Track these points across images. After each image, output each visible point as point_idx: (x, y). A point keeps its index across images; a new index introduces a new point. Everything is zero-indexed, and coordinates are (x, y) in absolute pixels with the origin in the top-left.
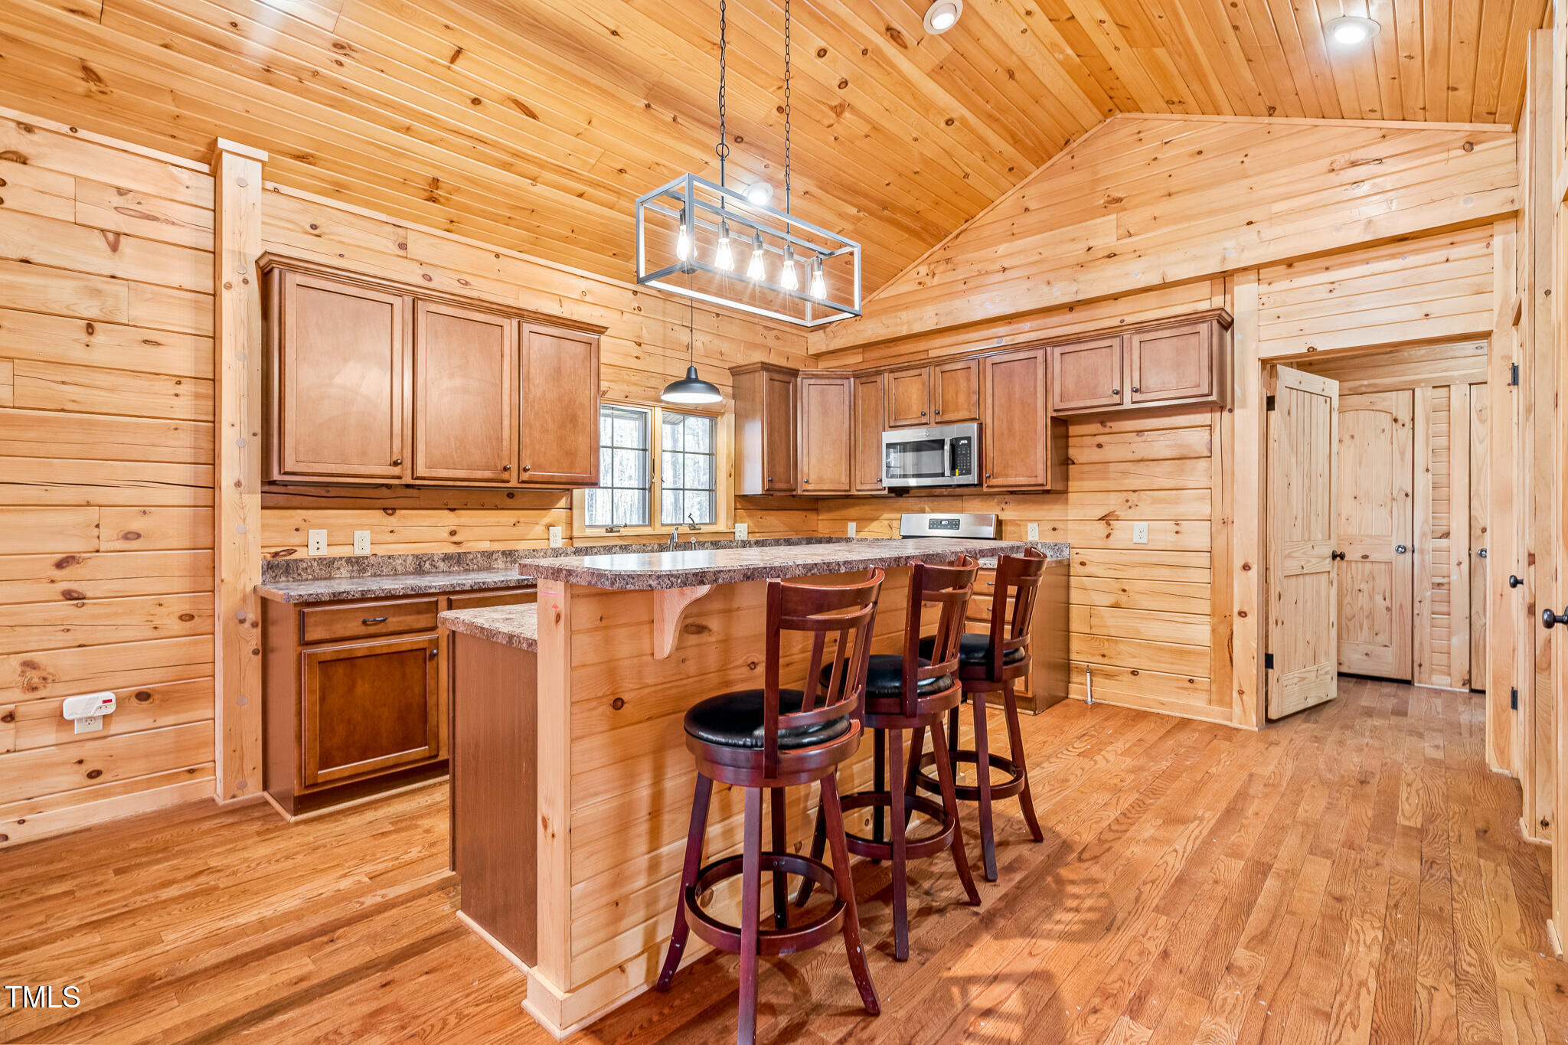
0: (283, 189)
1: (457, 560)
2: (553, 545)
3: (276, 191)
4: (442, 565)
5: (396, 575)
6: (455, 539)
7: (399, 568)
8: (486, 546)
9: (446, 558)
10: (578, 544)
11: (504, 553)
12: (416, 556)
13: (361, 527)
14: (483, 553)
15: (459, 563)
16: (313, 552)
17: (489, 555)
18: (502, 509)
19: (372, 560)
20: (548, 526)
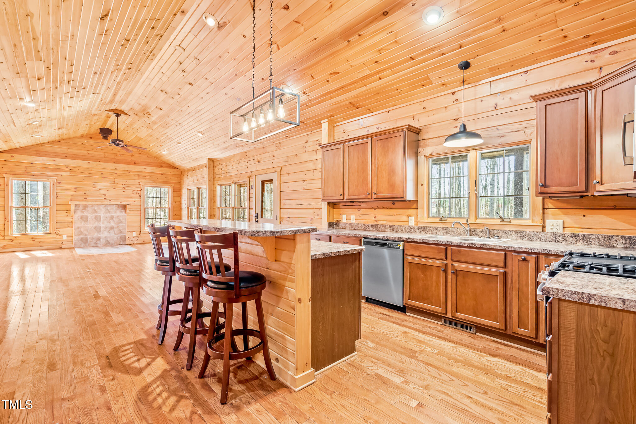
0: (337, 124)
1: (375, 227)
2: (410, 224)
3: (337, 126)
4: (371, 228)
5: (359, 230)
6: (376, 219)
7: (360, 228)
8: (385, 223)
9: (372, 226)
10: (421, 225)
11: (390, 226)
12: (364, 225)
13: (353, 214)
14: (383, 225)
15: (375, 228)
16: (343, 221)
17: (385, 226)
18: (391, 209)
19: (354, 225)
20: (408, 216)
